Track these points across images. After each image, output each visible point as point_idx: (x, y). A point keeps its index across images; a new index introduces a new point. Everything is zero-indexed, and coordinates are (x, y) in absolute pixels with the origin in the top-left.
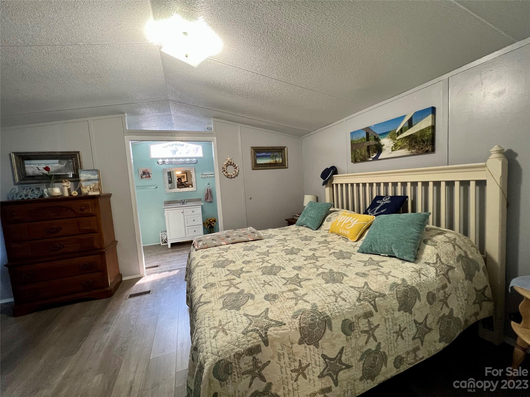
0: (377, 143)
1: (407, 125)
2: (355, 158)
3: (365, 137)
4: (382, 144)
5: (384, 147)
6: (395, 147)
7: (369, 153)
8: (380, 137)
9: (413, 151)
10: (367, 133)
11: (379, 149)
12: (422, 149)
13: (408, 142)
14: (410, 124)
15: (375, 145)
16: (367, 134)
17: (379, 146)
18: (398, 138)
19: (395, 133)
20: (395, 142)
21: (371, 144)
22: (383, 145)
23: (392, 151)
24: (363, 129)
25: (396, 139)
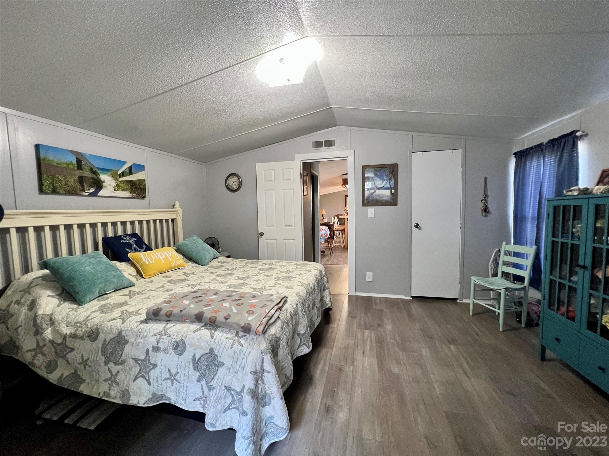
0: (95, 177)
1: (128, 170)
2: (53, 186)
3: (75, 162)
4: (102, 180)
5: (104, 184)
6: (118, 187)
7: (83, 186)
8: (99, 172)
9: (134, 195)
10: (77, 158)
11: (99, 185)
12: (140, 194)
13: (129, 186)
14: (130, 171)
15: (93, 178)
16: (79, 162)
17: (97, 181)
18: (120, 179)
19: (117, 174)
20: (117, 182)
21: (85, 175)
22: (104, 182)
23: (115, 190)
24: (73, 152)
25: (118, 180)
